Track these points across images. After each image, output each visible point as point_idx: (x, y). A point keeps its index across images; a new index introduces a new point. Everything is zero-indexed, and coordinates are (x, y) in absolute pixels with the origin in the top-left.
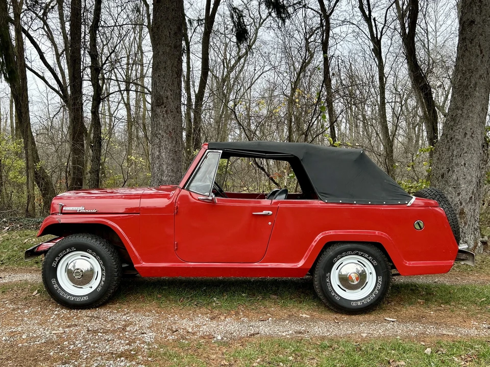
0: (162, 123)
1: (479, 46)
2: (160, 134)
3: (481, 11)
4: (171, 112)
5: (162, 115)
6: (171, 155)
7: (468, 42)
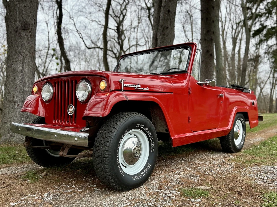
1: (170, 39)
3: (171, 24)
7: (166, 36)
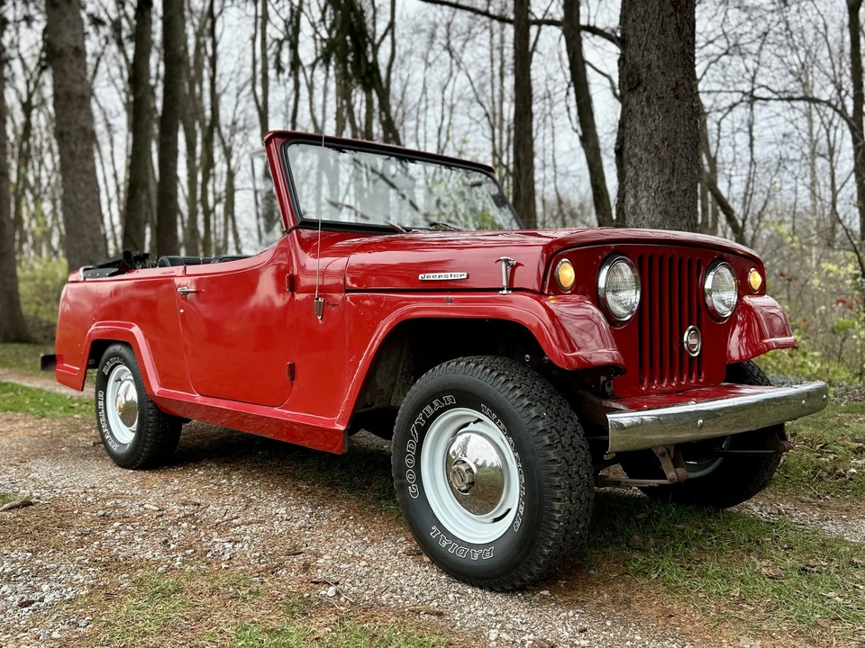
0: (640, 130)
2: (636, 155)
4: (659, 98)
5: (640, 111)
6: (658, 202)
